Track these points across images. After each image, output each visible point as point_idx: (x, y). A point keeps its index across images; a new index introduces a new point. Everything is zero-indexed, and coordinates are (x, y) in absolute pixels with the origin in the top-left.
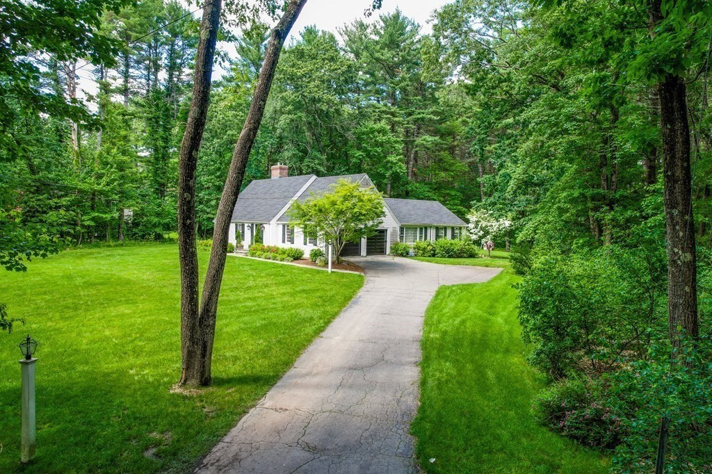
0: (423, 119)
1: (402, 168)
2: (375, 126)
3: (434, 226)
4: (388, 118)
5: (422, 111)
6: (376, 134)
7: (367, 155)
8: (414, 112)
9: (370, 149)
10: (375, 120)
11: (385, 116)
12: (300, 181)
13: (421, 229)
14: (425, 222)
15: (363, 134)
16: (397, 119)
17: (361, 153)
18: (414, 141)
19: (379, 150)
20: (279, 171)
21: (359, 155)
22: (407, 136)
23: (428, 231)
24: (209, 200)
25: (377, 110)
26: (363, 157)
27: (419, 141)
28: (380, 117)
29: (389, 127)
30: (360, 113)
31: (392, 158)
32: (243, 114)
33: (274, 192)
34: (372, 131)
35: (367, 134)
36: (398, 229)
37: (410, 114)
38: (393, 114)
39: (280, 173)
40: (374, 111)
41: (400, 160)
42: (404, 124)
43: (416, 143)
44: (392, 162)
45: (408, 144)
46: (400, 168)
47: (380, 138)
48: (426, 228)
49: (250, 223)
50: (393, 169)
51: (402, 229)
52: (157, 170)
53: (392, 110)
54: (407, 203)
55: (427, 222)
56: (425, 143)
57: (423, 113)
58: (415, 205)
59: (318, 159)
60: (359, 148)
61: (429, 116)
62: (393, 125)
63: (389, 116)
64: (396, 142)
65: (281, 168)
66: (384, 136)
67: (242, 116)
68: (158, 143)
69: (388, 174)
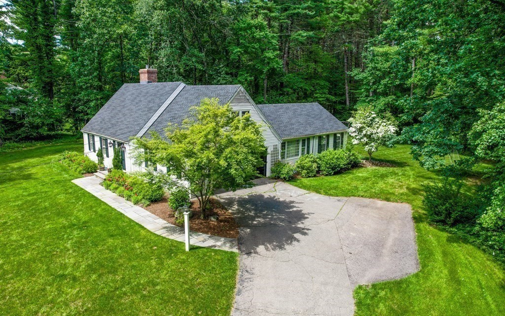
0: (298, 14)
1: (279, 64)
2: (252, 22)
3: (317, 136)
4: (265, 13)
5: (297, 6)
6: (254, 29)
7: (245, 51)
8: (289, 7)
9: (248, 45)
10: (252, 16)
11: (262, 11)
12: (167, 89)
13: (304, 141)
14: (307, 133)
15: (241, 29)
16: (273, 14)
17: (239, 49)
18: (289, 36)
19: (257, 46)
20: (146, 75)
21: (237, 52)
22: (281, 31)
23: (311, 142)
24: (89, 101)
25: (255, 6)
26: (241, 53)
27: (294, 35)
28: (258, 13)
29: (266, 23)
30: (238, 8)
31: (270, 54)
32: (113, 11)
33: (140, 101)
34: (250, 27)
35: (245, 29)
36: (279, 146)
37: (286, 10)
38: (270, 10)
39: (149, 78)
40: (251, 7)
41: (277, 56)
42: (280, 19)
43: (291, 38)
44: (269, 58)
45: (284, 39)
46: (278, 63)
47: (258, 34)
48: (309, 139)
49: (112, 139)
50: (271, 65)
51: (283, 145)
52: (41, 68)
53: (269, 5)
54: (287, 109)
55: (309, 132)
56: (300, 38)
57: (299, 8)
58: (295, 111)
59: (196, 56)
60: (238, 44)
61: (304, 11)
62: (269, 19)
63: (266, 11)
64: (273, 37)
65: (148, 72)
66: (261, 31)
67: (111, 13)
68: (38, 41)
69: (265, 71)
